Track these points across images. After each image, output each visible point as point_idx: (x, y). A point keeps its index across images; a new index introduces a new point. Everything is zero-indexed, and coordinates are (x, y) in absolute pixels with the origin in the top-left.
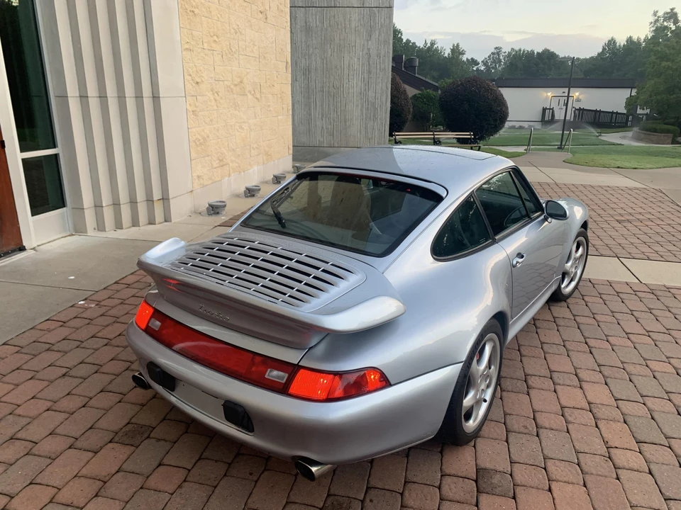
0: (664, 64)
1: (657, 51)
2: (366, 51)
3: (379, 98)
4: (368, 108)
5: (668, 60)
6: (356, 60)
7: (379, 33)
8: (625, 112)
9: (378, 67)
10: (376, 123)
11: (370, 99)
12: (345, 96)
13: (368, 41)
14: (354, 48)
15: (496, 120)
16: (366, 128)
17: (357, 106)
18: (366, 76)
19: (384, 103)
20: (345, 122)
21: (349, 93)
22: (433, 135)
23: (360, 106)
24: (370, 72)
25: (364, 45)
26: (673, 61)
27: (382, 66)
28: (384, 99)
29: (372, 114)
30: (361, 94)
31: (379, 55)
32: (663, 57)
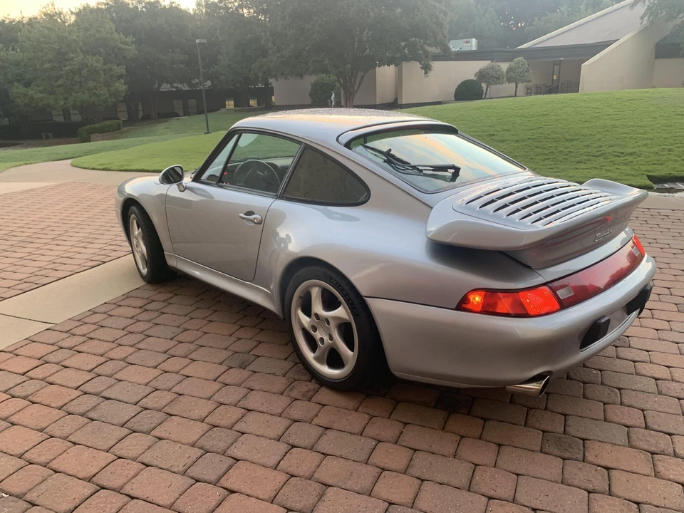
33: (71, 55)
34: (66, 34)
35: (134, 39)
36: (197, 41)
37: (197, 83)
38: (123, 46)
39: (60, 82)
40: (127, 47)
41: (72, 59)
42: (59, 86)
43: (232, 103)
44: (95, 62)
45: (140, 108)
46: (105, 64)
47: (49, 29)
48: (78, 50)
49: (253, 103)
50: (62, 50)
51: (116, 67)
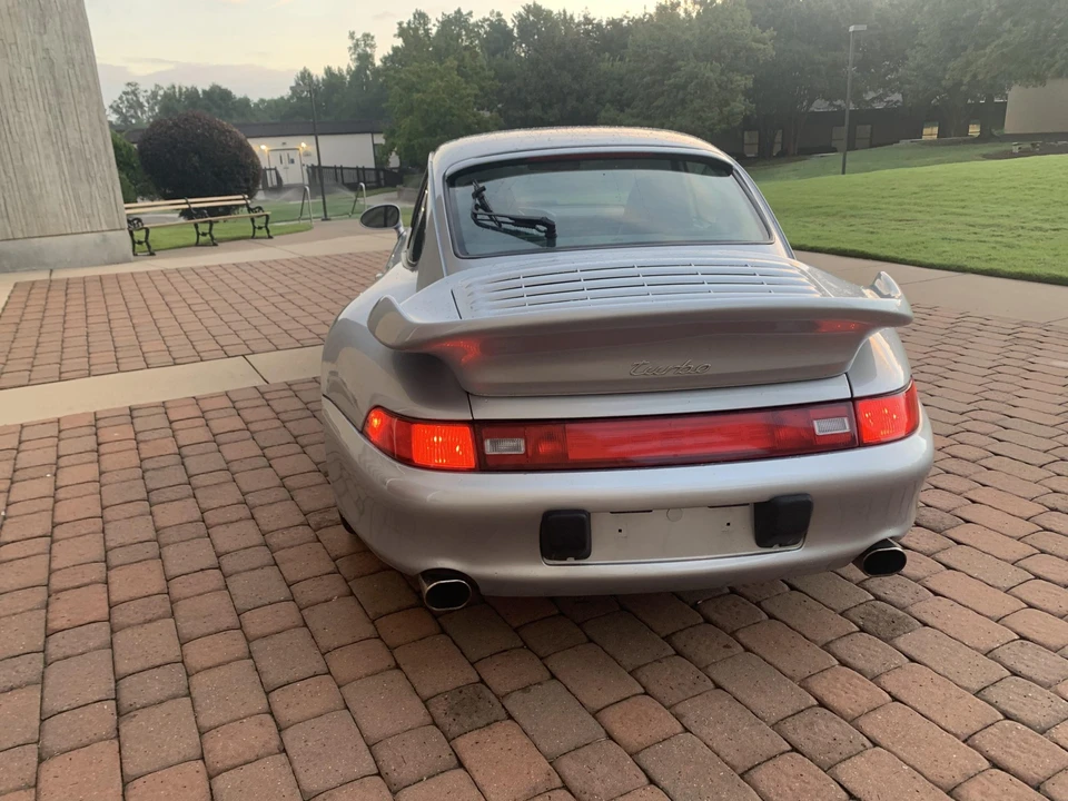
0: (416, 96)
1: (401, 79)
2: (40, 54)
3: (90, 141)
4: (71, 161)
5: (418, 91)
6: (23, 70)
7: (61, 20)
8: (373, 166)
9: (75, 84)
10: (94, 188)
11: (72, 143)
12: (17, 139)
13: (40, 34)
14: (14, 47)
15: (247, 180)
16: (77, 198)
17: (47, 157)
18: (53, 101)
19: (102, 147)
20: (29, 188)
21: (23, 134)
22: (187, 203)
23: (53, 157)
24: (58, 94)
25: (34, 42)
26: (424, 92)
27: (82, 82)
28: (100, 142)
29: (82, 171)
30: (50, 134)
31: (70, 62)
32: (410, 88)
33: (680, 63)
34: (679, 34)
35: (775, 33)
36: (852, 29)
37: (873, 100)
38: (754, 45)
39: (659, 102)
40: (762, 46)
41: (679, 69)
42: (658, 107)
43: (936, 130)
44: (710, 72)
45: (779, 138)
46: (722, 73)
47: (661, 28)
48: (691, 55)
49: (974, 130)
50: (671, 56)
51: (739, 78)
